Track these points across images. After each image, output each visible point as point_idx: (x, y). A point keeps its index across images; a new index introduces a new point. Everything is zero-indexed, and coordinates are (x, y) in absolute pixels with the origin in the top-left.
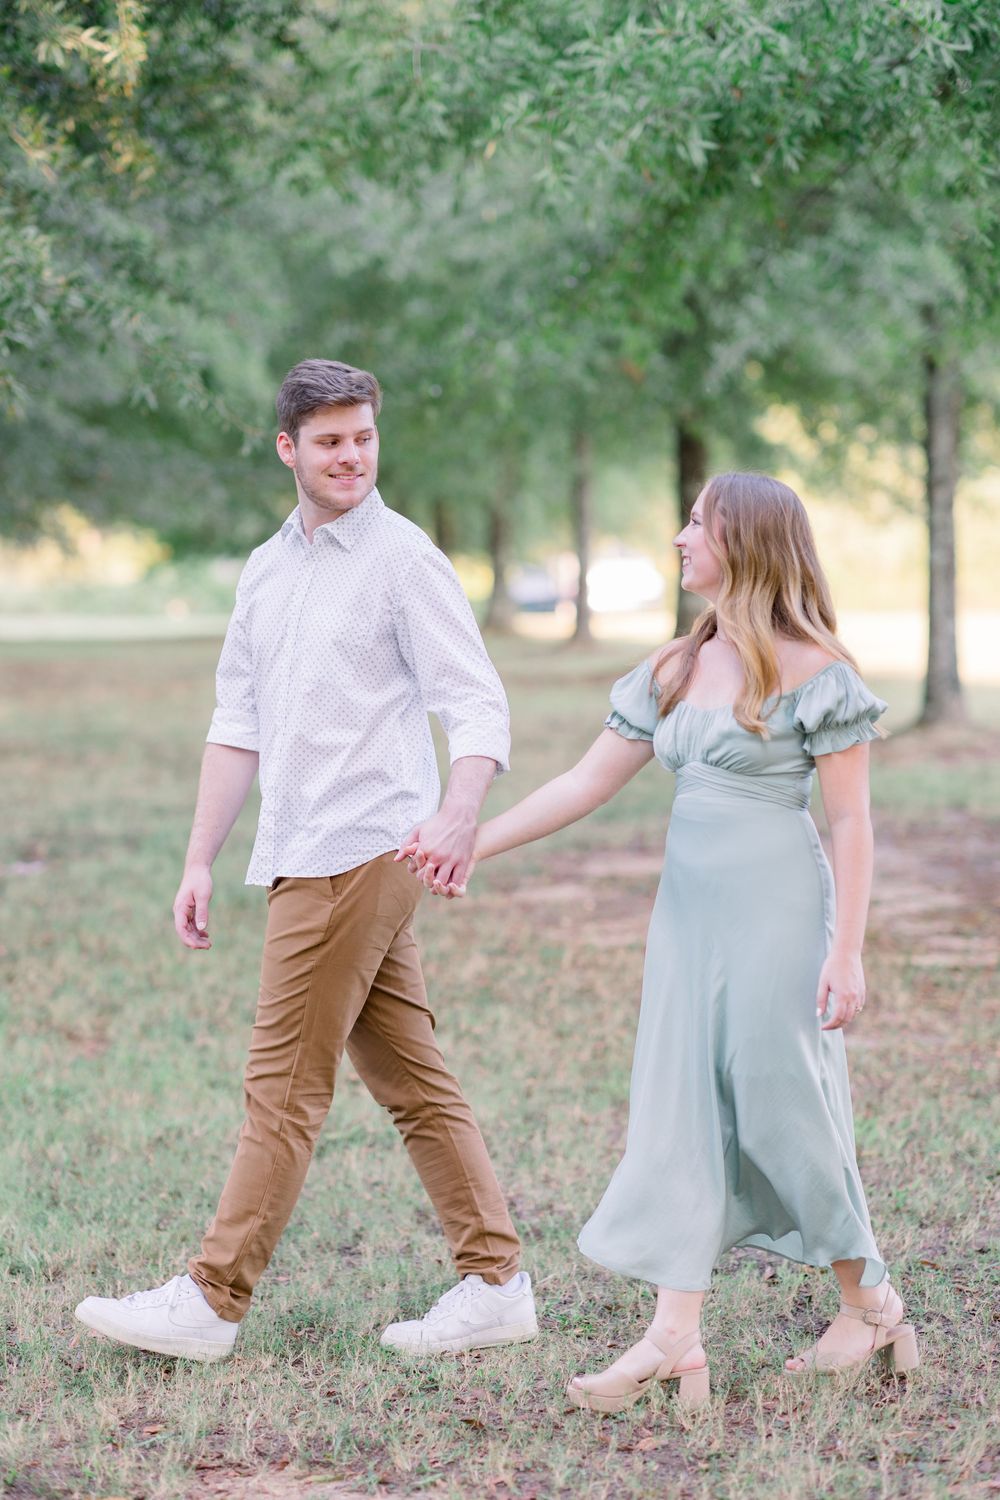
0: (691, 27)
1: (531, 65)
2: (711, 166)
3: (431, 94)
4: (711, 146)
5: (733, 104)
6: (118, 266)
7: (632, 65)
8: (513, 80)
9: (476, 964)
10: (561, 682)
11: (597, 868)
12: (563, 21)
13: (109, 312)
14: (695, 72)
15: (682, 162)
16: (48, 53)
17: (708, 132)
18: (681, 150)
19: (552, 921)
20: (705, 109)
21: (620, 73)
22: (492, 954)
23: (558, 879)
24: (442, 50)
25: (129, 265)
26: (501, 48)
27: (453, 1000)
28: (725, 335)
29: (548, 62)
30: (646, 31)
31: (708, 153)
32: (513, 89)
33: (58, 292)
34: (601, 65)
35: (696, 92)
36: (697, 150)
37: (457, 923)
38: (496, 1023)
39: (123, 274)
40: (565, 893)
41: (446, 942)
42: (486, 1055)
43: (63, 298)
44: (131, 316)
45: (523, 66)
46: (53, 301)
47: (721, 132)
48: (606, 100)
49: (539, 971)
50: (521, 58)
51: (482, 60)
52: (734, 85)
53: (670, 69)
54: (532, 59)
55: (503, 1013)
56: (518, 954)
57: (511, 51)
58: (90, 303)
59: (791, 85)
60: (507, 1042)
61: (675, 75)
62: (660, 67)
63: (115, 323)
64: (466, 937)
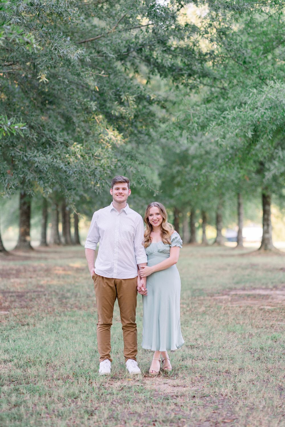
0: (249, 109)
1: (216, 115)
2: (253, 137)
3: (194, 122)
4: (253, 133)
5: (258, 125)
6: (128, 156)
7: (236, 117)
8: (212, 119)
9: (203, 309)
10: (233, 256)
11: (233, 293)
12: (223, 106)
13: (126, 166)
14: (250, 118)
15: (247, 137)
16: (114, 112)
17: (252, 131)
18: (246, 134)
19: (221, 302)
20: (252, 126)
21: (234, 119)
22: (206, 307)
23: (223, 295)
24: (197, 113)
25: (130, 156)
26: (209, 112)
27: (197, 315)
28: (269, 170)
29: (220, 115)
30: (240, 110)
31: (252, 135)
32: (212, 121)
33: (116, 162)
34: (230, 117)
35: (250, 122)
36: (250, 135)
37: (199, 302)
38: (206, 319)
39: (129, 159)
40: (225, 297)
41: (196, 305)
42: (203, 324)
43: (117, 164)
44: (131, 167)
45: (214, 115)
46: (114, 165)
47: (255, 131)
48: (231, 124)
49: (216, 310)
50: (214, 114)
51: (205, 115)
52: (258, 121)
53: (245, 117)
54: (216, 114)
55: (207, 317)
56: (212, 307)
57: (212, 113)
58: (122, 165)
59: (270, 121)
60: (208, 322)
61: (246, 119)
62: (243, 117)
63: (127, 169)
64: (201, 304)
